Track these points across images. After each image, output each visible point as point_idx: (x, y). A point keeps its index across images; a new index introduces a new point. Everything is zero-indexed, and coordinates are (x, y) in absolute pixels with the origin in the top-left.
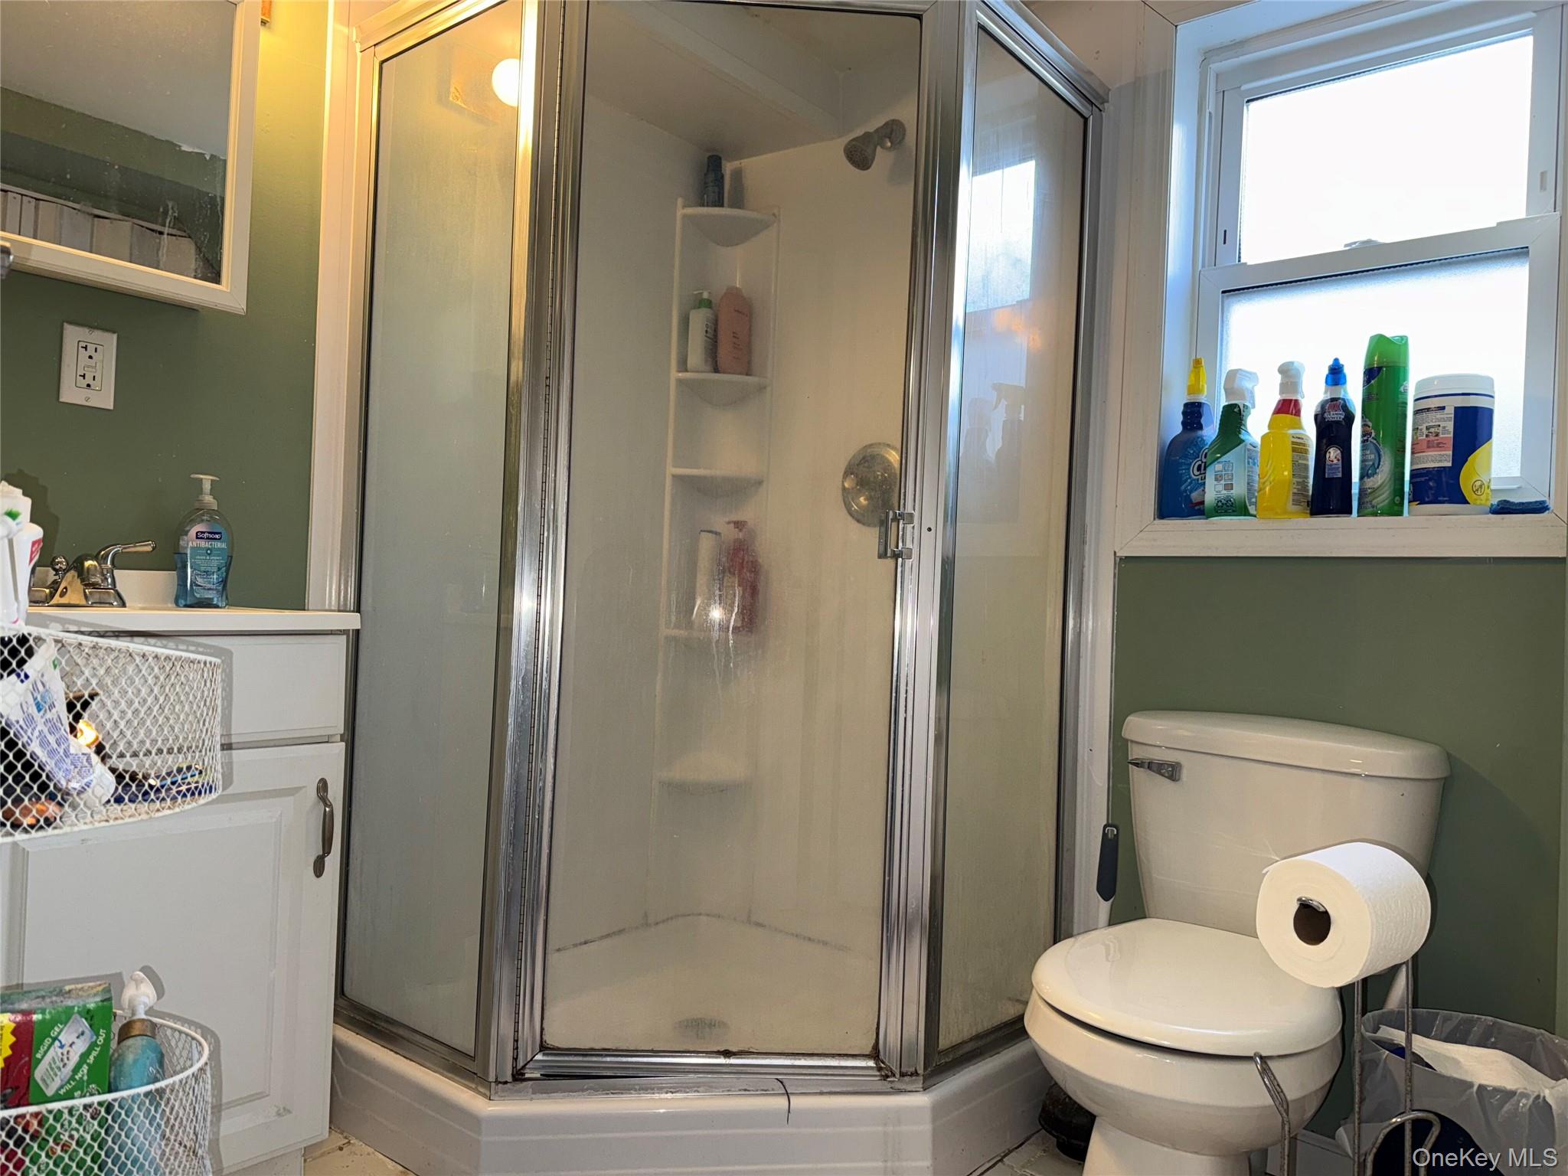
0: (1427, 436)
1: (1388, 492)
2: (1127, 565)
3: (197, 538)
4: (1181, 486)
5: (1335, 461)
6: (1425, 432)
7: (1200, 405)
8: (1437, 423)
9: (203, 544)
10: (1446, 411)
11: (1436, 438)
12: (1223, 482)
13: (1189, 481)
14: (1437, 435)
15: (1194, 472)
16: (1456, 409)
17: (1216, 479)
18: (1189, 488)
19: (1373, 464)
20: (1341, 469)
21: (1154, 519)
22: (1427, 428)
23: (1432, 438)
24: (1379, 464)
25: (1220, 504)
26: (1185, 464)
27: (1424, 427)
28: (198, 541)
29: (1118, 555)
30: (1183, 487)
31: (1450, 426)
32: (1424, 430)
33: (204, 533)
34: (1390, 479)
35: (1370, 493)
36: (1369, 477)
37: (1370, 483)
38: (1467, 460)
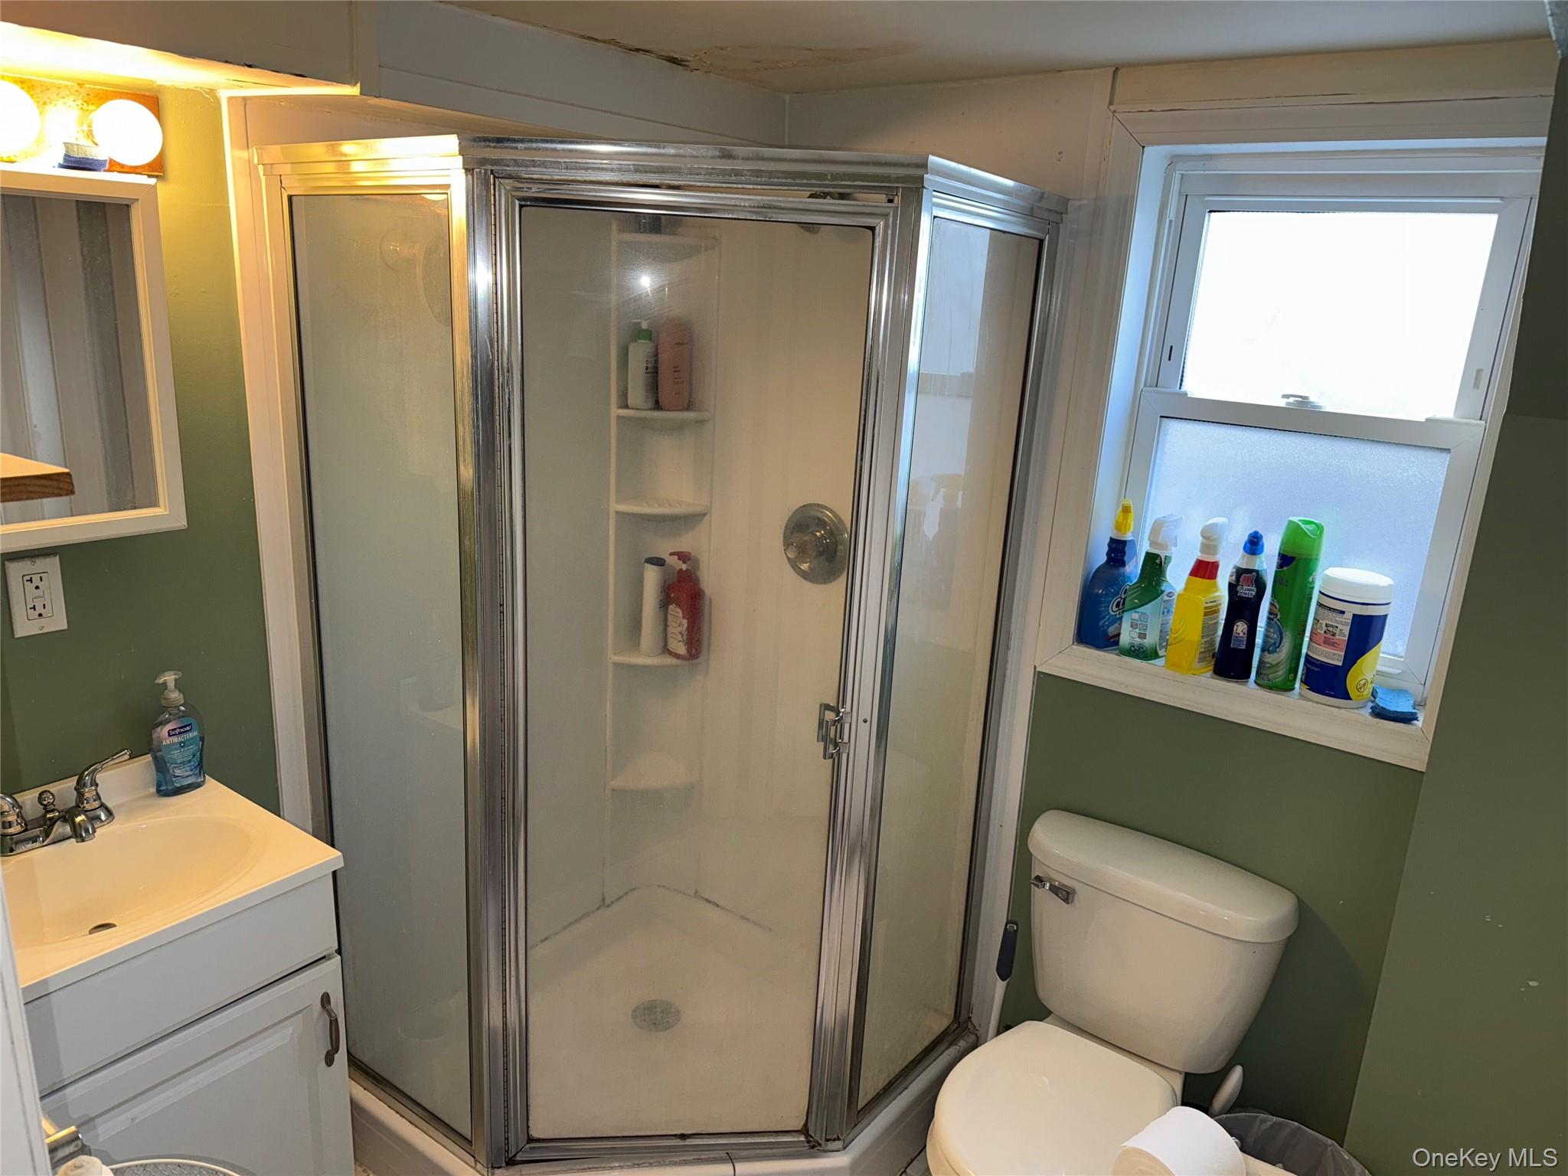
0: (1325, 632)
1: (1284, 670)
2: (1044, 682)
3: (169, 736)
4: (1100, 621)
5: (1241, 634)
6: (1324, 628)
7: (1124, 543)
8: (1336, 625)
9: (175, 739)
10: (1345, 616)
11: (1332, 637)
12: (1137, 630)
13: (1107, 617)
14: (1334, 635)
15: (1113, 610)
16: (1354, 615)
17: (1132, 626)
18: (1107, 623)
19: (1275, 643)
20: (1245, 642)
21: (1073, 644)
22: (1327, 625)
23: (1328, 636)
24: (1280, 644)
25: (1133, 648)
26: (1105, 602)
27: (1324, 622)
28: (171, 739)
29: (1038, 669)
30: (1101, 623)
31: (1346, 630)
32: (1324, 626)
33: (175, 729)
34: (1288, 659)
35: (1269, 668)
36: (1269, 652)
37: (1271, 659)
38: (1356, 662)
